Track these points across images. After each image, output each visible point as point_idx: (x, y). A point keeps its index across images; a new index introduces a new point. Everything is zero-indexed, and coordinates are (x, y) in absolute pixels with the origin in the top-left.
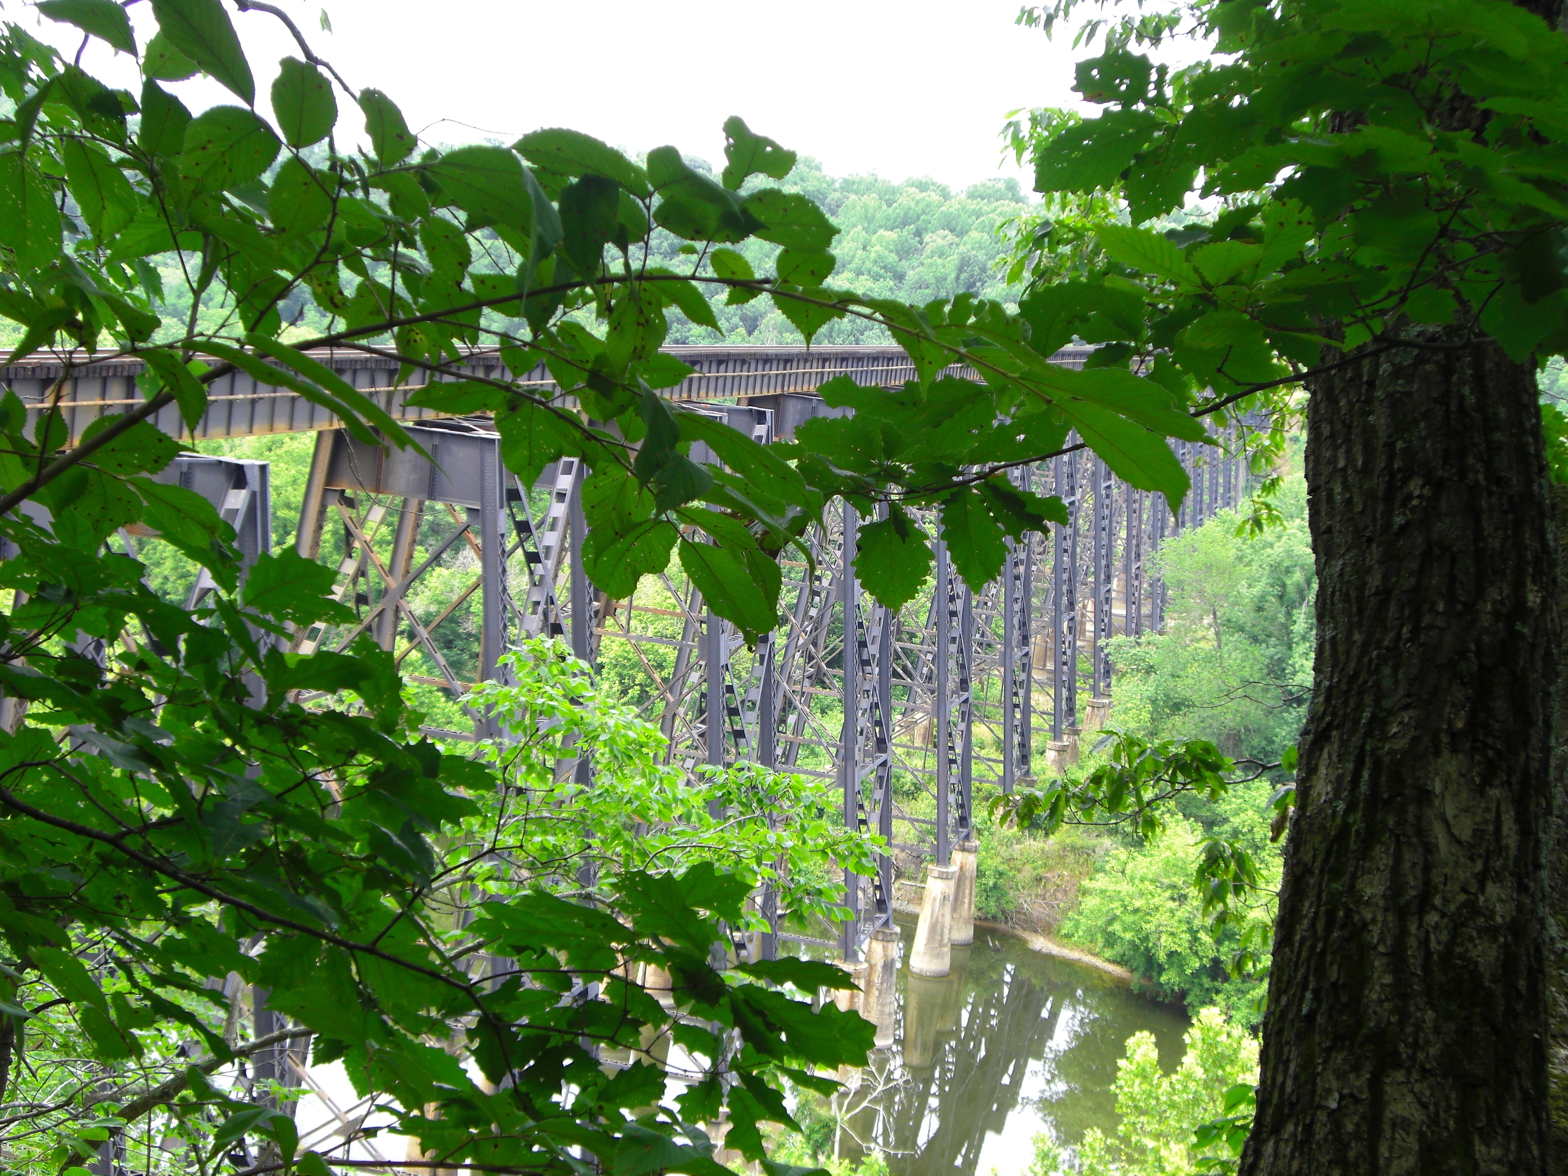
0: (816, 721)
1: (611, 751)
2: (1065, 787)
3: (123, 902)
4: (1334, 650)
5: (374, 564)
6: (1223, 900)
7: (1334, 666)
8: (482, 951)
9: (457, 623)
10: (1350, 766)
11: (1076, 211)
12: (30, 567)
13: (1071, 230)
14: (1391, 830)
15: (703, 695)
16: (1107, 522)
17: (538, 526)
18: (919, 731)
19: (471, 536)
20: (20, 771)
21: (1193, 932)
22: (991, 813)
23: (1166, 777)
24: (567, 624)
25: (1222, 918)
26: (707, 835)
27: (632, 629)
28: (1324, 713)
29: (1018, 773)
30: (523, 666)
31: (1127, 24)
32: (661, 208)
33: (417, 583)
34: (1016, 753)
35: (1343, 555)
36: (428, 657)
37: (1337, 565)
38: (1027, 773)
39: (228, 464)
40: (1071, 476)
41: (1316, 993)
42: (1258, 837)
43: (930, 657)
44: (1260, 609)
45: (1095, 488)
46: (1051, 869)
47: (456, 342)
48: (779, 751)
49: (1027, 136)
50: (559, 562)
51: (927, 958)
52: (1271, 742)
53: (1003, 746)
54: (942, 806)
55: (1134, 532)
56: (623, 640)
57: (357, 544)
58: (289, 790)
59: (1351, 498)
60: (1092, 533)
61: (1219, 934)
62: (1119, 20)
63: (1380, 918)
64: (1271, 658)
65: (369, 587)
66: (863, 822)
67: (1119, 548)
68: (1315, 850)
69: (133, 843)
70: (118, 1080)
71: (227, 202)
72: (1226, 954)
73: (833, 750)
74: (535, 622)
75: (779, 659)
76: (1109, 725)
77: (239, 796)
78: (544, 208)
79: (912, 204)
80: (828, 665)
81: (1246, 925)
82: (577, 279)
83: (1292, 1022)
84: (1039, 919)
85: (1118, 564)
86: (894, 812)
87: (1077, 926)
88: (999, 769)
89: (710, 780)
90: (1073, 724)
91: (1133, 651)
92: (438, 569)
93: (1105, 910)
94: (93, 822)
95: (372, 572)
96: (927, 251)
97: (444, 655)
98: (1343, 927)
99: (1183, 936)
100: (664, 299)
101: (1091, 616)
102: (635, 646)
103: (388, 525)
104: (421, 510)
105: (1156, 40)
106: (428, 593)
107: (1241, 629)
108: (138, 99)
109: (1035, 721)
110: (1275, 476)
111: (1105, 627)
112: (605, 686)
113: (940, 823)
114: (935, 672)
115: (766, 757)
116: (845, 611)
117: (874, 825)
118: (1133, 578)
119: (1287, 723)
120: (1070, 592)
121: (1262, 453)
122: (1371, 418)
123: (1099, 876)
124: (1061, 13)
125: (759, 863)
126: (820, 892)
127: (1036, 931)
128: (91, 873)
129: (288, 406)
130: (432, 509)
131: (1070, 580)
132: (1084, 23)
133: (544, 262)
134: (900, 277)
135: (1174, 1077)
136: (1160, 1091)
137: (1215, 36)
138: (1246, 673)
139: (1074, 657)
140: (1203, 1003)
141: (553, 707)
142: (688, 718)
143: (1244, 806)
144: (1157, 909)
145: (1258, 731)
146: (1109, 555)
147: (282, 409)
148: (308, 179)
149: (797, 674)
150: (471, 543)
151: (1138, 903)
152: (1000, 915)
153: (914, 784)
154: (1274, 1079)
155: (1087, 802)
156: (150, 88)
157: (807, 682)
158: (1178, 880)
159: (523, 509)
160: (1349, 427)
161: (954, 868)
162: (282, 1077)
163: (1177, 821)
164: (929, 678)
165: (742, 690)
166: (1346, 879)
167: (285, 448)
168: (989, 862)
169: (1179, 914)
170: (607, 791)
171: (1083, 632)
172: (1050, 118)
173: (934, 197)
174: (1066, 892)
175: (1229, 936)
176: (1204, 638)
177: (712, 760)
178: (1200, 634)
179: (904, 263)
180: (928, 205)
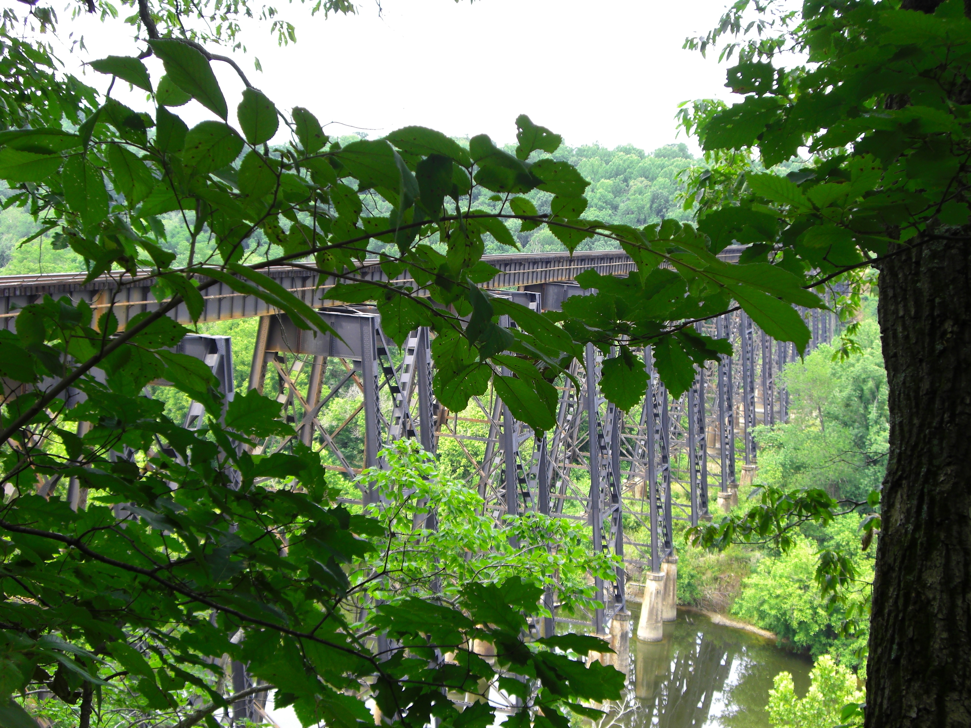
0: (574, 484)
1: (449, 508)
2: (732, 521)
3: (155, 611)
4: (902, 430)
5: (297, 397)
6: (834, 588)
7: (902, 440)
8: (374, 635)
9: (350, 432)
10: (915, 502)
11: (724, 163)
12: (94, 407)
13: (722, 175)
14: (943, 542)
15: (503, 471)
16: (750, 355)
17: (398, 370)
18: (638, 489)
19: (357, 378)
20: (91, 533)
21: (814, 609)
22: (686, 538)
23: (795, 513)
24: (418, 430)
25: (834, 599)
26: (510, 558)
27: (458, 431)
28: (897, 469)
29: (700, 513)
30: (393, 457)
31: (752, 45)
32: (478, 173)
33: (324, 408)
34: (699, 500)
35: (904, 371)
36: (332, 453)
37: (901, 377)
38: (706, 512)
39: (206, 339)
40: (726, 327)
41: (900, 645)
42: (852, 548)
43: (643, 443)
44: (847, 405)
45: (742, 334)
46: (723, 572)
47: (353, 260)
48: (551, 504)
49: (693, 117)
50: (411, 392)
51: (648, 630)
52: (858, 488)
53: (690, 496)
54: (654, 535)
55: (767, 360)
56: (452, 439)
57: (286, 385)
58: (258, 540)
59: (908, 335)
60: (741, 362)
61: (831, 610)
62: (747, 43)
63: (938, 597)
64: (856, 436)
65: (295, 412)
66: (606, 547)
67: (758, 370)
68: (895, 555)
69: (163, 575)
70: (152, 721)
71: (210, 179)
72: (835, 622)
73: (585, 503)
74: (397, 429)
75: (549, 447)
76: (757, 481)
77: (228, 544)
78: (407, 175)
79: (621, 162)
80: (580, 450)
81: (848, 603)
82: (427, 219)
83: (885, 664)
84: (717, 604)
85: (758, 381)
86: (625, 540)
87: (741, 607)
88: (689, 511)
89: (510, 524)
90: (734, 481)
91: (769, 434)
92: (336, 399)
93: (758, 597)
94: (137, 563)
95: (296, 402)
96: (632, 191)
97: (342, 452)
98: (915, 603)
99: (808, 611)
100: (482, 229)
101: (742, 413)
102: (460, 443)
103: (305, 373)
104: (325, 363)
105: (770, 54)
106: (331, 414)
107: (836, 418)
108: (154, 118)
109: (710, 480)
110: (855, 322)
111: (752, 421)
112: (442, 468)
113: (653, 546)
114: (647, 452)
115: (544, 508)
116: (589, 416)
117: (612, 549)
118: (768, 388)
119: (868, 476)
120: (729, 399)
121: (848, 309)
122: (918, 284)
123: (754, 575)
124: (711, 41)
125: (543, 574)
126: (581, 592)
127: (715, 611)
128: (136, 595)
129: (241, 302)
130: (332, 362)
131: (728, 391)
132: (725, 46)
133: (408, 210)
134: (615, 208)
135: (804, 700)
136: (796, 709)
137: (807, 50)
138: (841, 445)
139: (732, 439)
140: (822, 653)
141: (412, 482)
142: (494, 486)
143: (843, 529)
144: (790, 595)
145: (850, 481)
146: (752, 375)
147: (238, 304)
148: (262, 164)
149: (561, 456)
150: (356, 382)
151: (779, 592)
152: (692, 602)
153: (636, 522)
154: (875, 700)
155: (746, 530)
156: (161, 111)
157: (567, 461)
158: (803, 577)
159: (387, 360)
160: (905, 290)
161: (662, 574)
162: (251, 716)
163: (801, 540)
164: (643, 456)
165: (527, 468)
166: (916, 573)
167: (240, 327)
168: (685, 569)
169: (804, 598)
170: (447, 533)
171: (738, 423)
172: (706, 106)
173: (635, 157)
174: (733, 586)
175: (837, 611)
176: (813, 424)
177: (511, 511)
178: (811, 422)
179: (617, 199)
180: (631, 163)
